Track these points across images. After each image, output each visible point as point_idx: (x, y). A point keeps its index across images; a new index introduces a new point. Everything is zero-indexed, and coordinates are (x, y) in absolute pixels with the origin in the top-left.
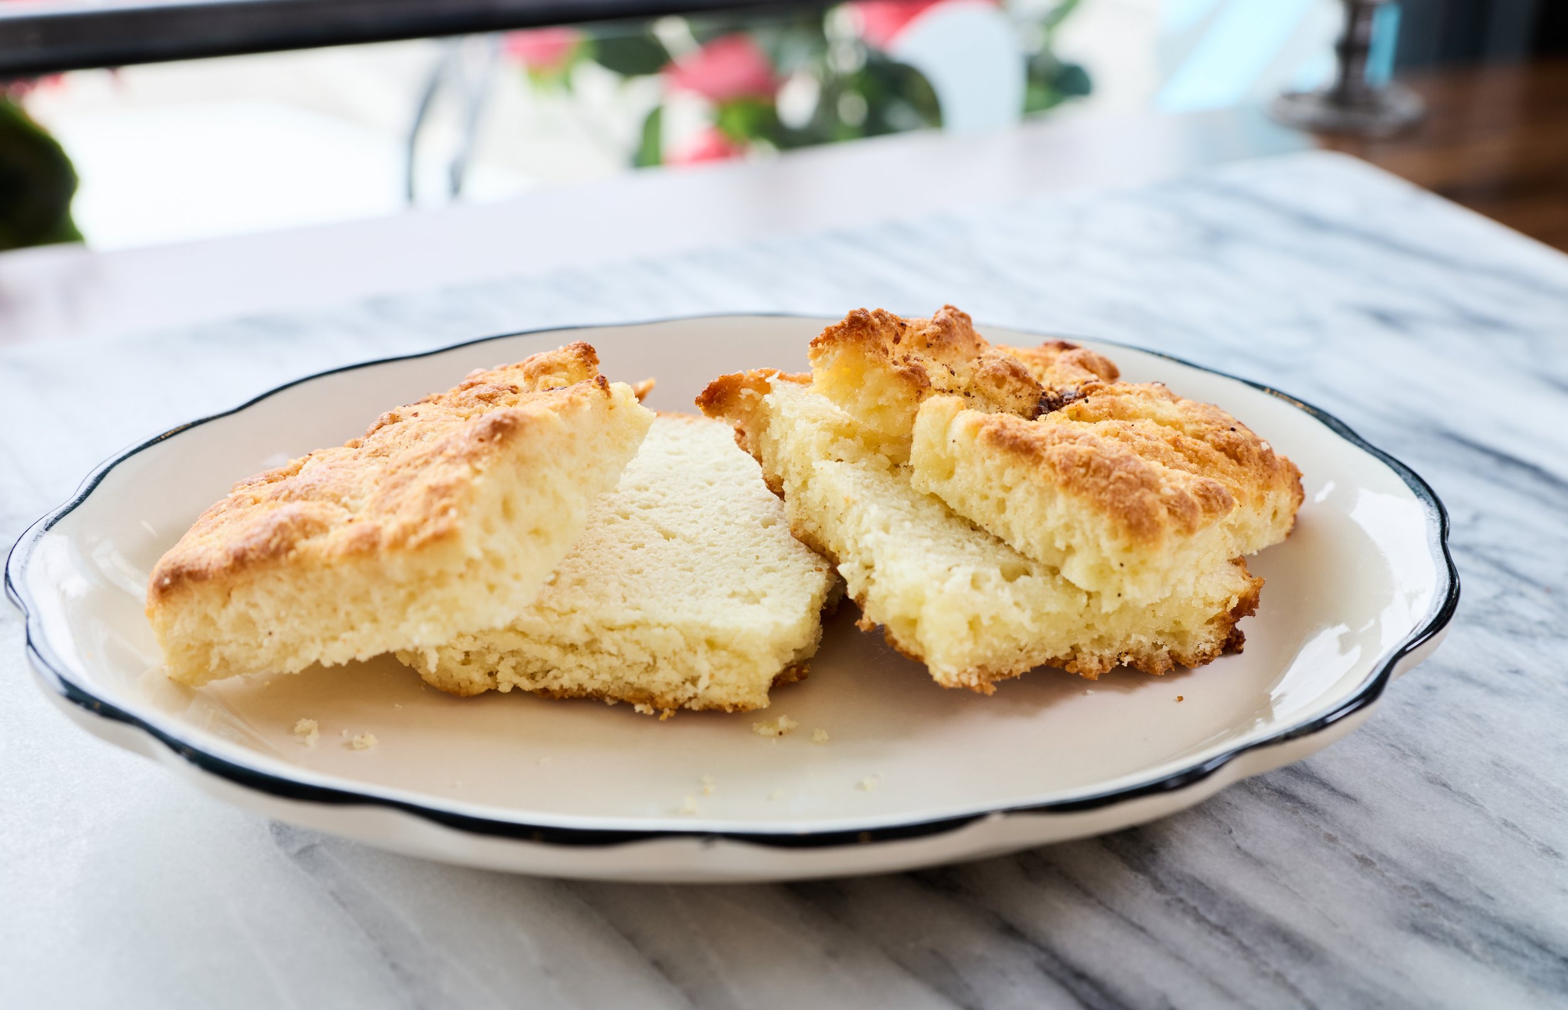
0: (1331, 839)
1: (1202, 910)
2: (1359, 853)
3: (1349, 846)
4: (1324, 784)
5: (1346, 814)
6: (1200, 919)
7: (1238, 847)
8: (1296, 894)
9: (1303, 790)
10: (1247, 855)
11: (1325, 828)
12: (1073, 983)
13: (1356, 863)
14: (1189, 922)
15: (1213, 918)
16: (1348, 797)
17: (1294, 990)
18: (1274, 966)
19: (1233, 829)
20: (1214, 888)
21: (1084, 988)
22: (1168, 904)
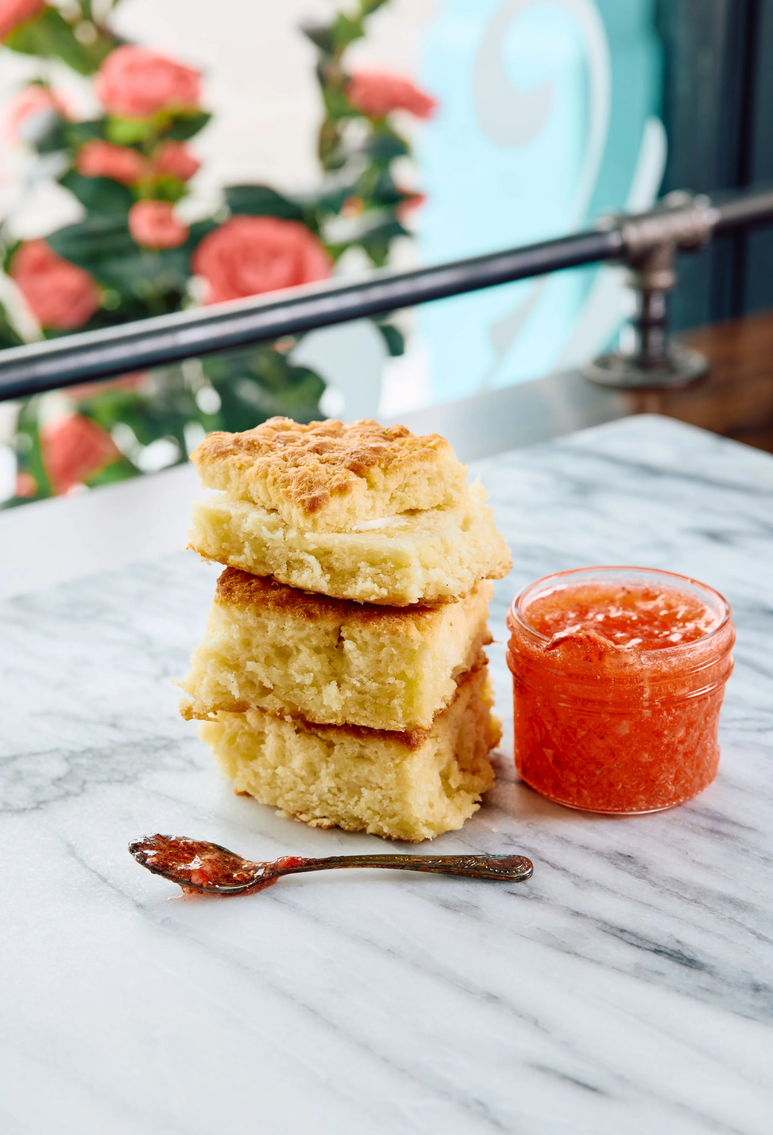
0: (746, 851)
1: (680, 893)
2: (763, 856)
3: (756, 853)
4: (735, 824)
5: (752, 837)
6: (681, 897)
7: (693, 861)
8: (731, 879)
9: (723, 828)
10: (699, 863)
11: (740, 846)
12: (620, 934)
13: (762, 861)
14: (675, 899)
15: (688, 896)
16: (750, 829)
17: (741, 925)
18: (727, 915)
19: (688, 852)
20: (685, 882)
21: (626, 936)
22: (661, 892)
